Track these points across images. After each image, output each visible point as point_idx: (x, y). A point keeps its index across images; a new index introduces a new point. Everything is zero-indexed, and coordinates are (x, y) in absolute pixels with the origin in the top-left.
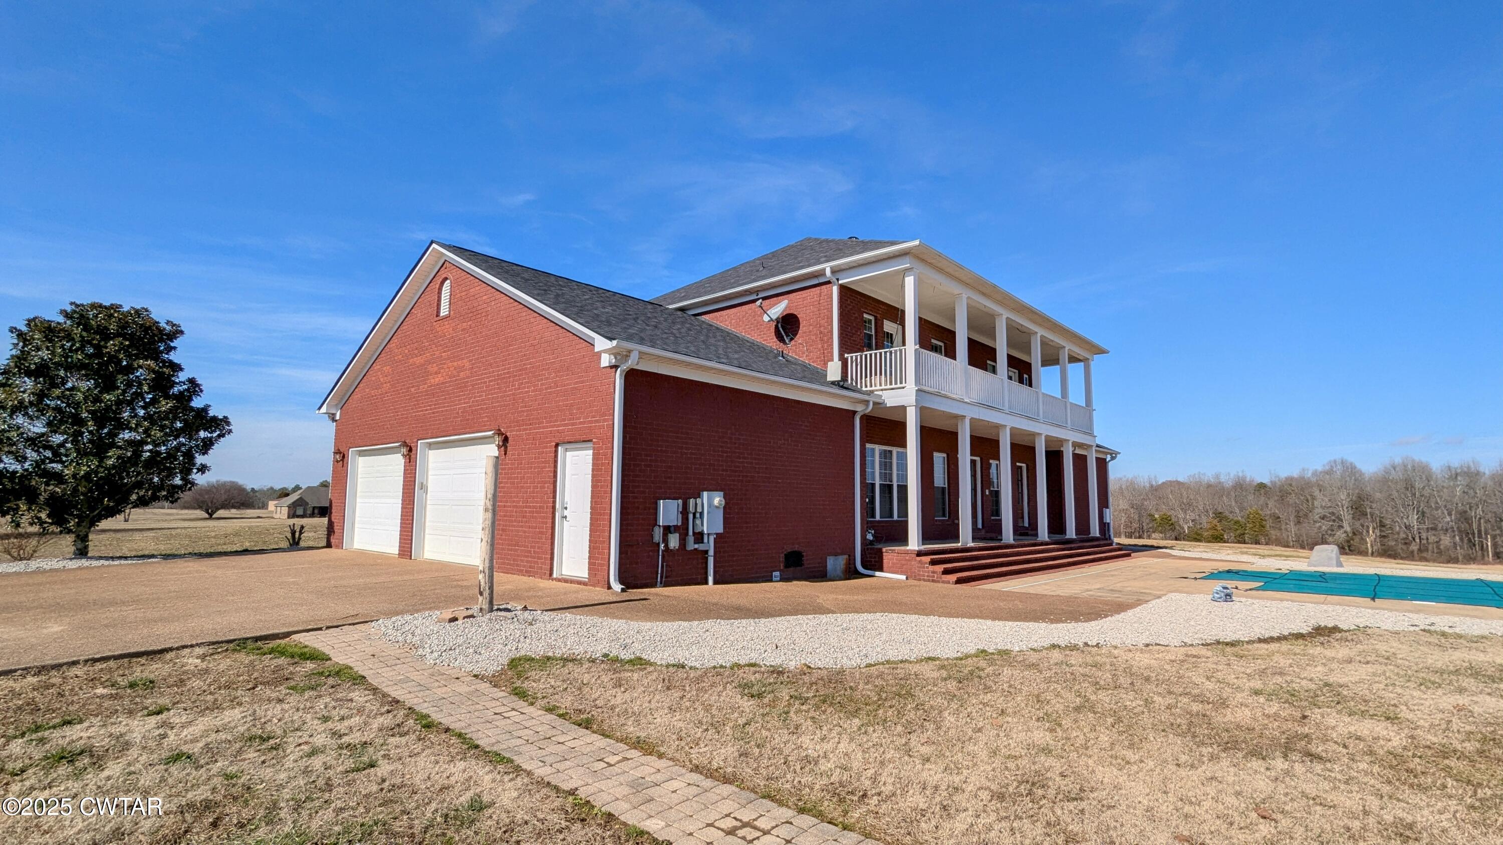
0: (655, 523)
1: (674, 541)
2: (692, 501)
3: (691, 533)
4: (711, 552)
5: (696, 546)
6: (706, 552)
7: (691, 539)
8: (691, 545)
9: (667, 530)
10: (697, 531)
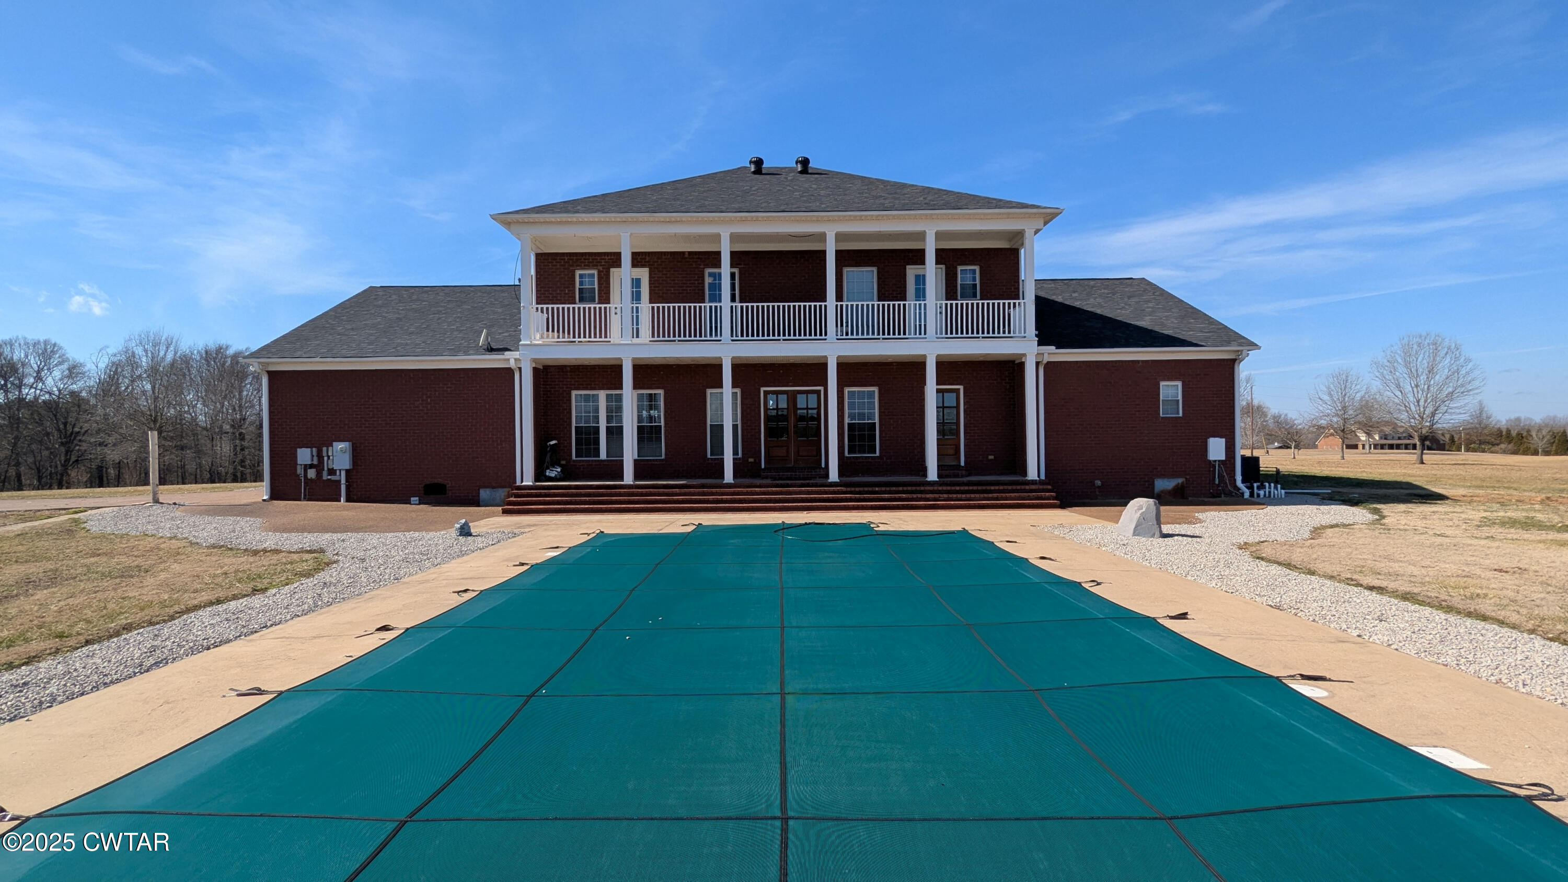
0: (296, 464)
1: (312, 474)
2: (324, 449)
3: (326, 469)
4: (343, 481)
5: (329, 477)
6: (340, 481)
7: (325, 473)
8: (325, 476)
9: (306, 467)
10: (330, 467)
